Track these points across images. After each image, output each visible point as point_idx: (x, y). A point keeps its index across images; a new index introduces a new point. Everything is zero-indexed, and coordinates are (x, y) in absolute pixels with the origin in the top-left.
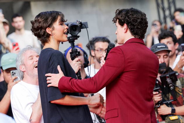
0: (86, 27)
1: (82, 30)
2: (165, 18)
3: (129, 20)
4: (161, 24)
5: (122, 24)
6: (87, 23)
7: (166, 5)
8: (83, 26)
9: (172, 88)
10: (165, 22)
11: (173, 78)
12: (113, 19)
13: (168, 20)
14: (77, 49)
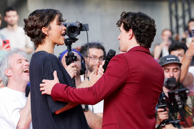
0: (86, 30)
1: (81, 32)
2: (178, 27)
3: (135, 25)
6: (87, 25)
7: (180, 13)
8: (83, 28)
9: (180, 106)
10: (178, 32)
11: (183, 96)
12: (117, 22)
13: (181, 30)
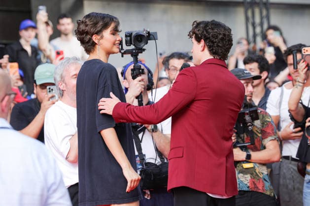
0: (155, 39)
1: (149, 41)
2: (255, 36)
3: (207, 35)
4: (249, 43)
5: (198, 40)
6: (156, 33)
7: (257, 20)
8: (151, 36)
9: (250, 128)
10: (255, 41)
11: (254, 116)
13: (259, 39)
14: (140, 66)
